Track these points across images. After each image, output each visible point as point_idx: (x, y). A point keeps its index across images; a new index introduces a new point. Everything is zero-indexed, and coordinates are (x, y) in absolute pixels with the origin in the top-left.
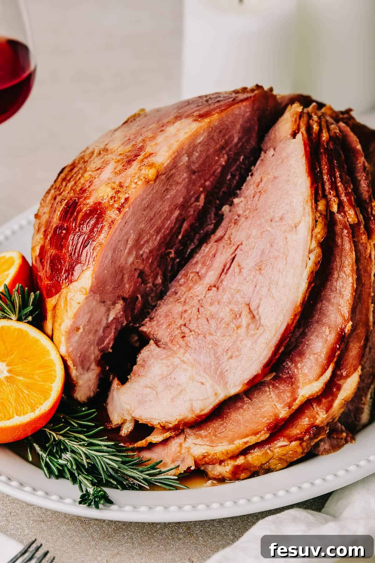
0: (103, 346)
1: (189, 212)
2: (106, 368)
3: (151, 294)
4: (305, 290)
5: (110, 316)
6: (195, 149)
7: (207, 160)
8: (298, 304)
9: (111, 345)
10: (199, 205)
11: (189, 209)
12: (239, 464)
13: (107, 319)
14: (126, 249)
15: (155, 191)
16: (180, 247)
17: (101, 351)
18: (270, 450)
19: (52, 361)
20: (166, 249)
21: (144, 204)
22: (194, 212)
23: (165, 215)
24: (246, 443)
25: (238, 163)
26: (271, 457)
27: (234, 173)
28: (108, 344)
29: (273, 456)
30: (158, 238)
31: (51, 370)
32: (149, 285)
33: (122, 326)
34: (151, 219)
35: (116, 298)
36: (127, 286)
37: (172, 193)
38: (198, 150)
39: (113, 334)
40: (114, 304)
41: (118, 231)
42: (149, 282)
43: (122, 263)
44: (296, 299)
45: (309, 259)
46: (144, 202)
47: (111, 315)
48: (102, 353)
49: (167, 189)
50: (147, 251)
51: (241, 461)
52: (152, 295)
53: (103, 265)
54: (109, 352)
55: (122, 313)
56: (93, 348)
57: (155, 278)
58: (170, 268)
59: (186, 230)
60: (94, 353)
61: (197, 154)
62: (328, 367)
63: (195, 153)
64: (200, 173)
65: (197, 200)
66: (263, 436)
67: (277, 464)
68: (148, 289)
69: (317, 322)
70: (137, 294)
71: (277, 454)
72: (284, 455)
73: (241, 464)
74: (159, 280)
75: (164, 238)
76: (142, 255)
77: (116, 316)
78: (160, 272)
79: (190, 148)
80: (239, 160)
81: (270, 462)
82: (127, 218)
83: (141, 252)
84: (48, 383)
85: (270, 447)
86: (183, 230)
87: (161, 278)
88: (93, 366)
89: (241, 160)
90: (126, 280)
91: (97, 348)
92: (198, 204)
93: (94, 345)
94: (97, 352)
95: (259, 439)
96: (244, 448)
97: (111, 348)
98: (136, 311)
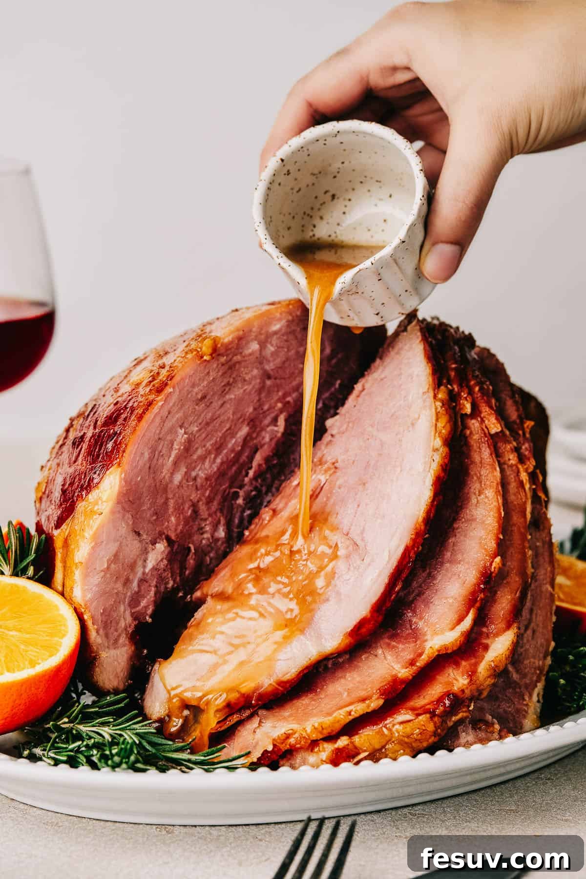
0: (138, 609)
1: (263, 438)
2: (143, 652)
3: (209, 552)
4: (430, 501)
5: (148, 562)
6: (269, 340)
7: (287, 365)
8: (421, 519)
9: (150, 611)
10: (277, 432)
11: (263, 433)
12: (340, 747)
13: (144, 567)
14: (170, 456)
15: (211, 379)
16: (252, 491)
17: (135, 617)
18: (386, 728)
19: (61, 616)
20: (230, 487)
21: (196, 394)
22: (271, 440)
23: (228, 426)
24: (350, 713)
25: (333, 389)
26: (387, 738)
27: (326, 402)
28: (146, 607)
29: (392, 737)
30: (219, 461)
31: (61, 625)
32: (205, 536)
33: (166, 588)
34: (208, 424)
35: (157, 535)
36: (173, 519)
37: (237, 393)
38: (274, 342)
39: (152, 593)
40: (154, 543)
41: (158, 420)
42: (206, 532)
43: (164, 477)
44: (418, 513)
45: (433, 460)
46: (196, 390)
47: (150, 559)
48: (137, 622)
49: (228, 384)
50: (202, 475)
51: (343, 742)
52: (212, 555)
53: (136, 466)
54: (147, 622)
55: (165, 562)
56: (122, 608)
57: (215, 527)
58: (237, 521)
59: (260, 465)
60: (125, 620)
61: (272, 349)
62: (468, 613)
63: (269, 346)
64: (278, 381)
65: (275, 421)
66: (375, 703)
67: (398, 751)
68: (204, 542)
69: (450, 562)
70: (189, 543)
71: (397, 734)
72: (408, 737)
73: (344, 747)
74: (221, 533)
75: (228, 464)
76: (195, 479)
77: (157, 565)
78: (223, 521)
79: (261, 334)
80: (334, 385)
81: (387, 747)
82: (171, 404)
83: (194, 474)
84: (56, 639)
85: (386, 725)
86: (255, 464)
87: (223, 530)
88: (123, 640)
89: (337, 386)
90: (171, 510)
91: (129, 611)
92: (276, 428)
93: (124, 603)
94: (129, 619)
95: (368, 706)
96: (348, 721)
97: (151, 617)
98: (187, 572)
